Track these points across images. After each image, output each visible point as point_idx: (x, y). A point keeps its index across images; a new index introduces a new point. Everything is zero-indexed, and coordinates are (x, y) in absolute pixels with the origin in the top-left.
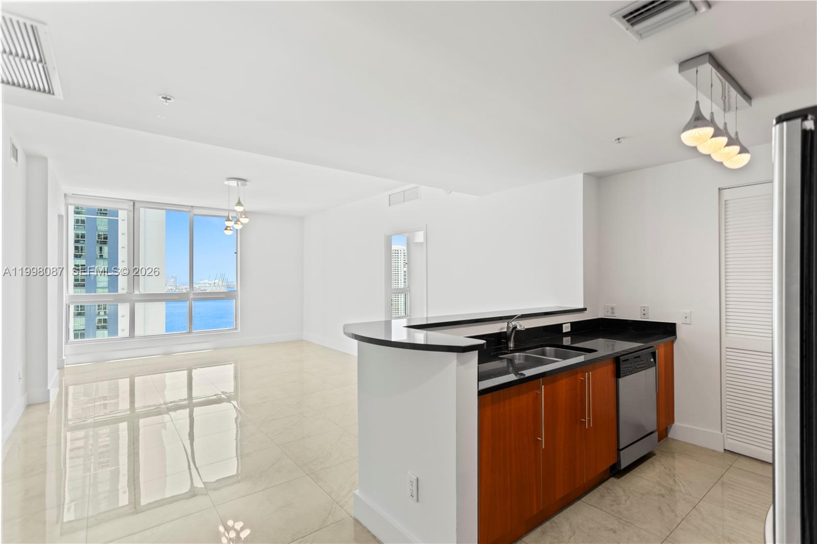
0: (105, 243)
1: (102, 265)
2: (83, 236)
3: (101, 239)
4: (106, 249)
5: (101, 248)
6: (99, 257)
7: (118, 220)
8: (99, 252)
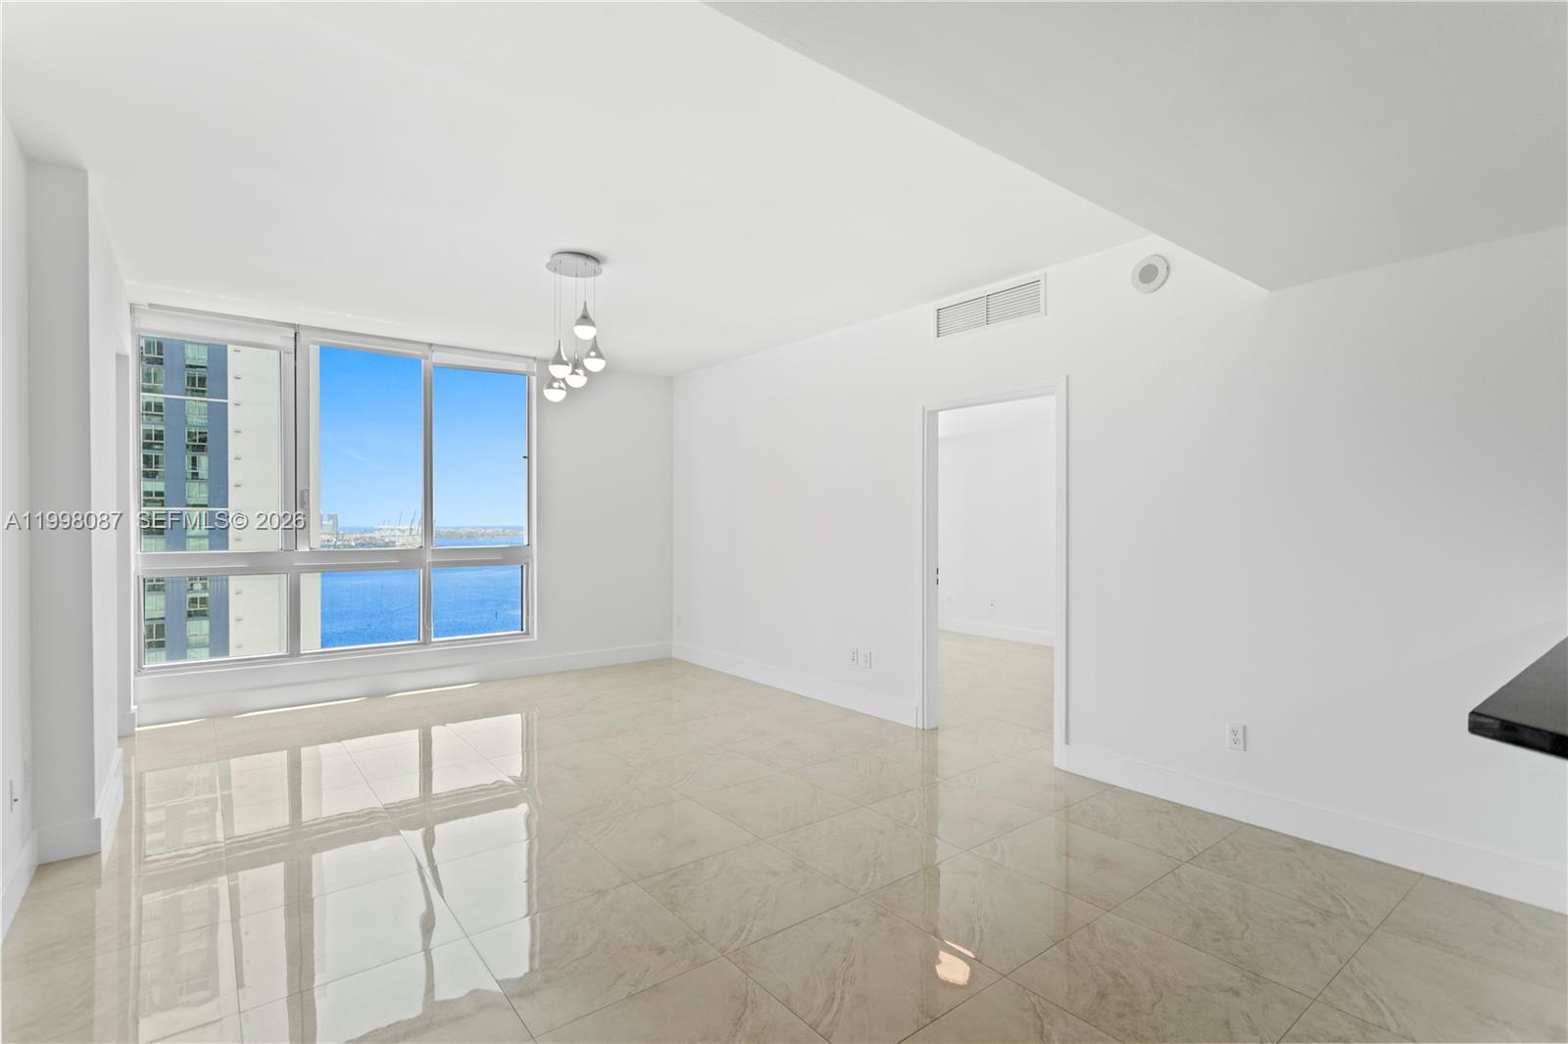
0: (201, 449)
1: (197, 492)
2: (159, 435)
3: (195, 441)
4: (203, 461)
5: (194, 460)
6: (190, 476)
7: (226, 404)
8: (191, 467)
